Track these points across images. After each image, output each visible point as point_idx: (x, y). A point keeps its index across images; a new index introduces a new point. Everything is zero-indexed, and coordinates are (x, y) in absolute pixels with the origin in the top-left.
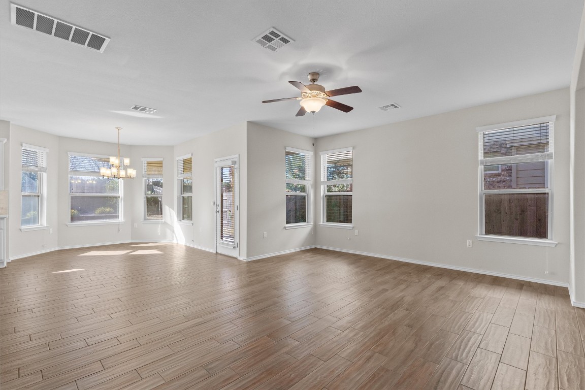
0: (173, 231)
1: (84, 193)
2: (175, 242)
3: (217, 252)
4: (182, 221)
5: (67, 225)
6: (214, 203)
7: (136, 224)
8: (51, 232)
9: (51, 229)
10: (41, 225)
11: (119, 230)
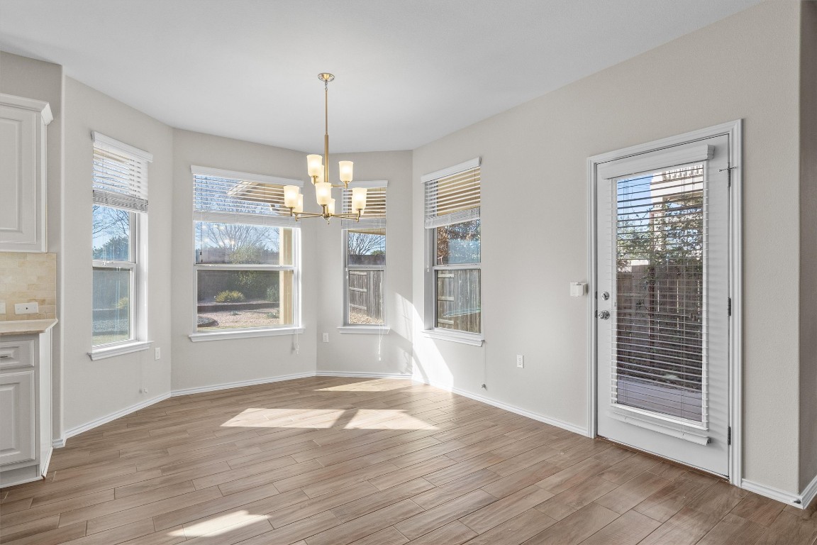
0: (411, 353)
1: (224, 262)
2: (416, 378)
3: (597, 436)
4: (436, 329)
5: (190, 338)
6: (587, 289)
7: (326, 335)
8: (158, 356)
9: (158, 349)
10: (137, 339)
11: (293, 349)
